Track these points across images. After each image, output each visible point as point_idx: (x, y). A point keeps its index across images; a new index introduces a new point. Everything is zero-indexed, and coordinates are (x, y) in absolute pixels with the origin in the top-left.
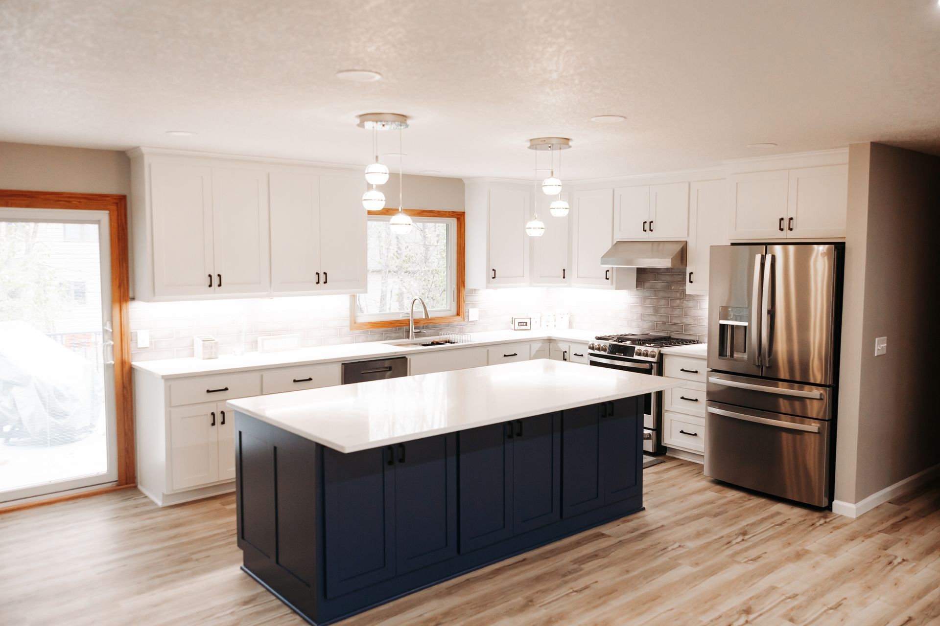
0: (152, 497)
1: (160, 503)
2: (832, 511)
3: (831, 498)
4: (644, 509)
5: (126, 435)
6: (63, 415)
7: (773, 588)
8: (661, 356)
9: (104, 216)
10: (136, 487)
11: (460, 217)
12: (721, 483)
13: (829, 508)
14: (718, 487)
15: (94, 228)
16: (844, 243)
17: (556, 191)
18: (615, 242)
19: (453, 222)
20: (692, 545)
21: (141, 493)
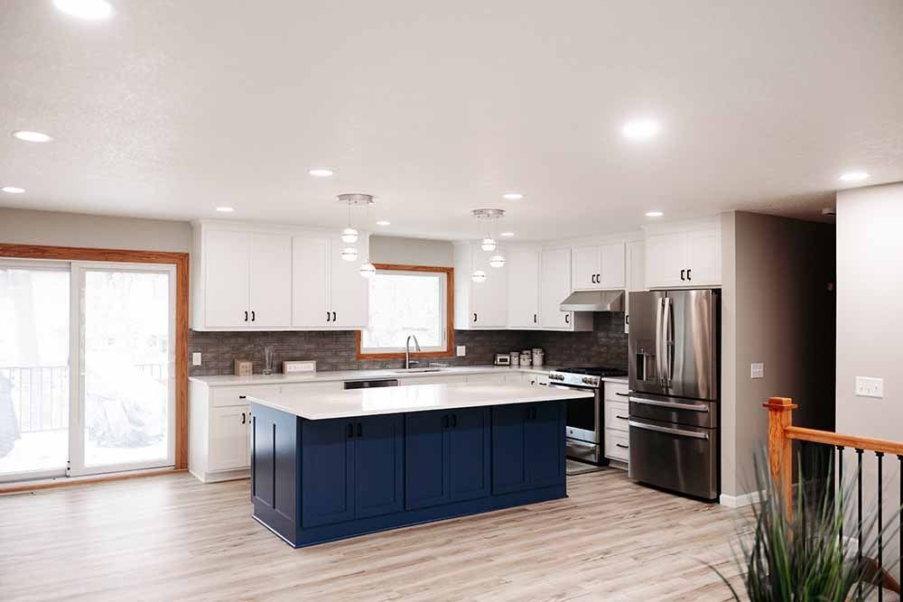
0: (199, 477)
1: (203, 480)
2: (719, 503)
3: (719, 492)
4: (567, 496)
5: (182, 430)
6: (140, 424)
7: (635, 542)
8: (602, 383)
9: (172, 268)
10: (188, 471)
11: (449, 272)
12: (641, 484)
13: (717, 500)
14: (637, 486)
15: (166, 277)
16: (720, 289)
17: (491, 248)
18: (573, 291)
19: (445, 275)
20: (590, 517)
21: (191, 475)
